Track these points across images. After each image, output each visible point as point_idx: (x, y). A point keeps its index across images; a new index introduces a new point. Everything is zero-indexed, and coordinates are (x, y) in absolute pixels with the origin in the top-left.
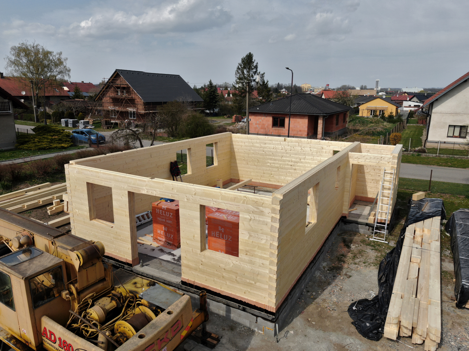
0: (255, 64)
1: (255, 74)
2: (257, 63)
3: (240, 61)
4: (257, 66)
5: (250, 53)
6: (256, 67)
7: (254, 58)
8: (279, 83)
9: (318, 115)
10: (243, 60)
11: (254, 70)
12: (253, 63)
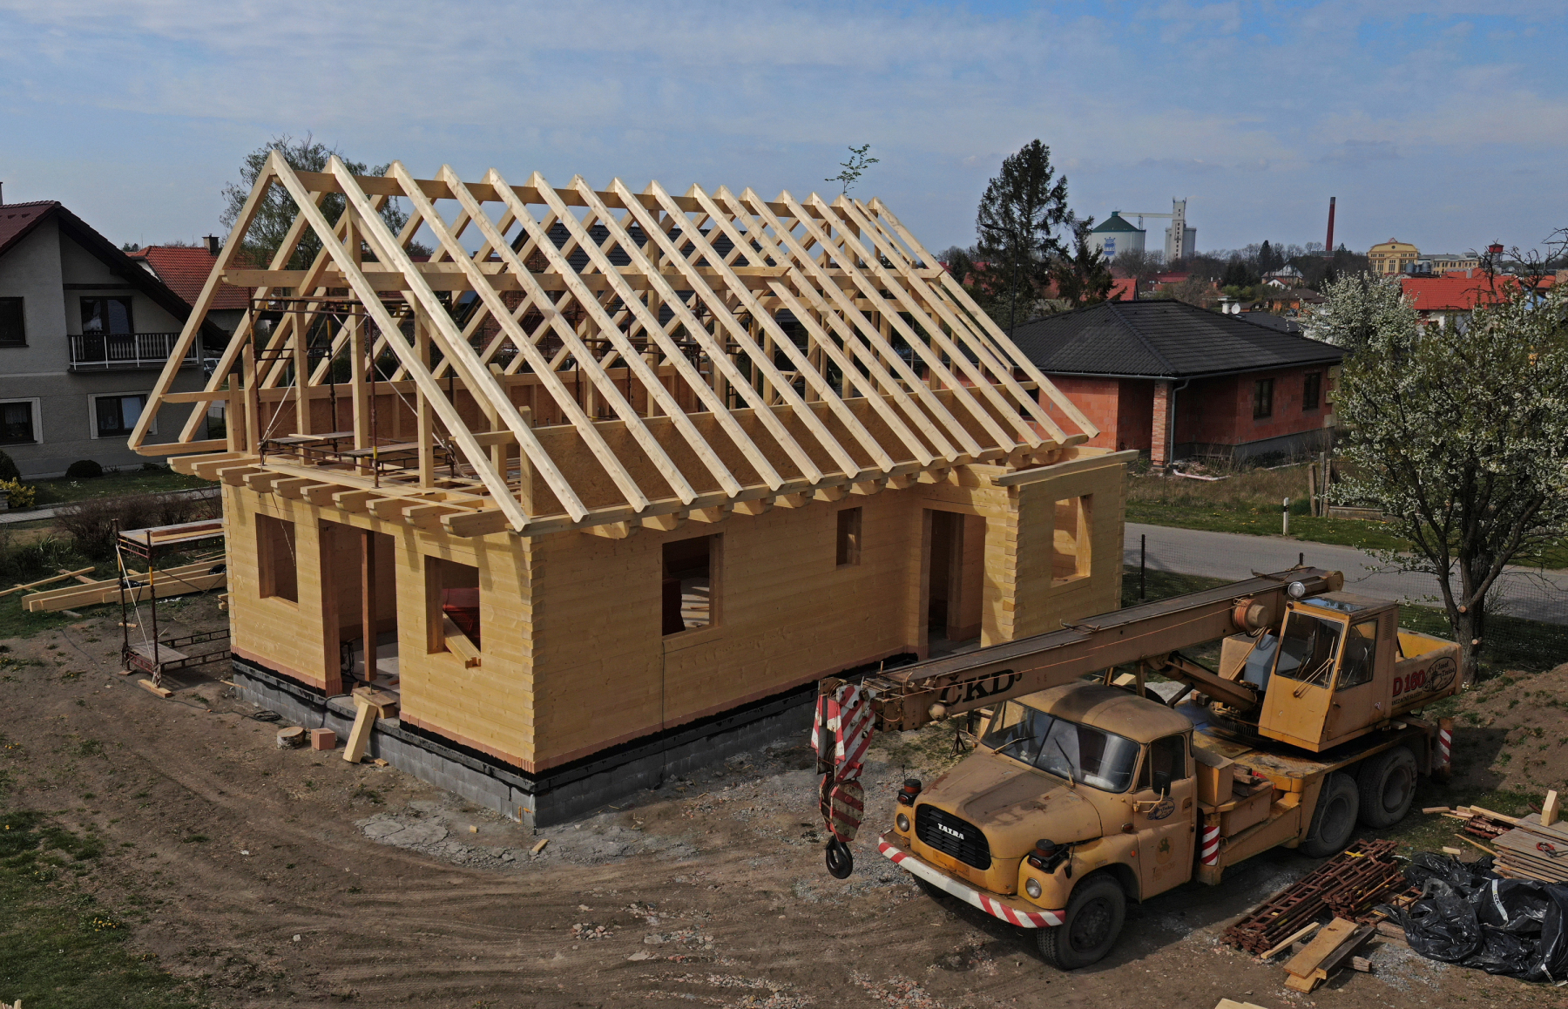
0: (1052, 184)
1: (1056, 221)
2: (1064, 180)
3: (997, 173)
4: (1062, 190)
5: (1037, 143)
6: (1059, 193)
7: (1051, 160)
8: (1266, 242)
9: (1153, 380)
10: (1008, 168)
11: (1052, 205)
12: (1048, 177)
